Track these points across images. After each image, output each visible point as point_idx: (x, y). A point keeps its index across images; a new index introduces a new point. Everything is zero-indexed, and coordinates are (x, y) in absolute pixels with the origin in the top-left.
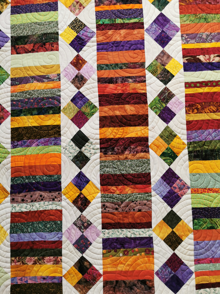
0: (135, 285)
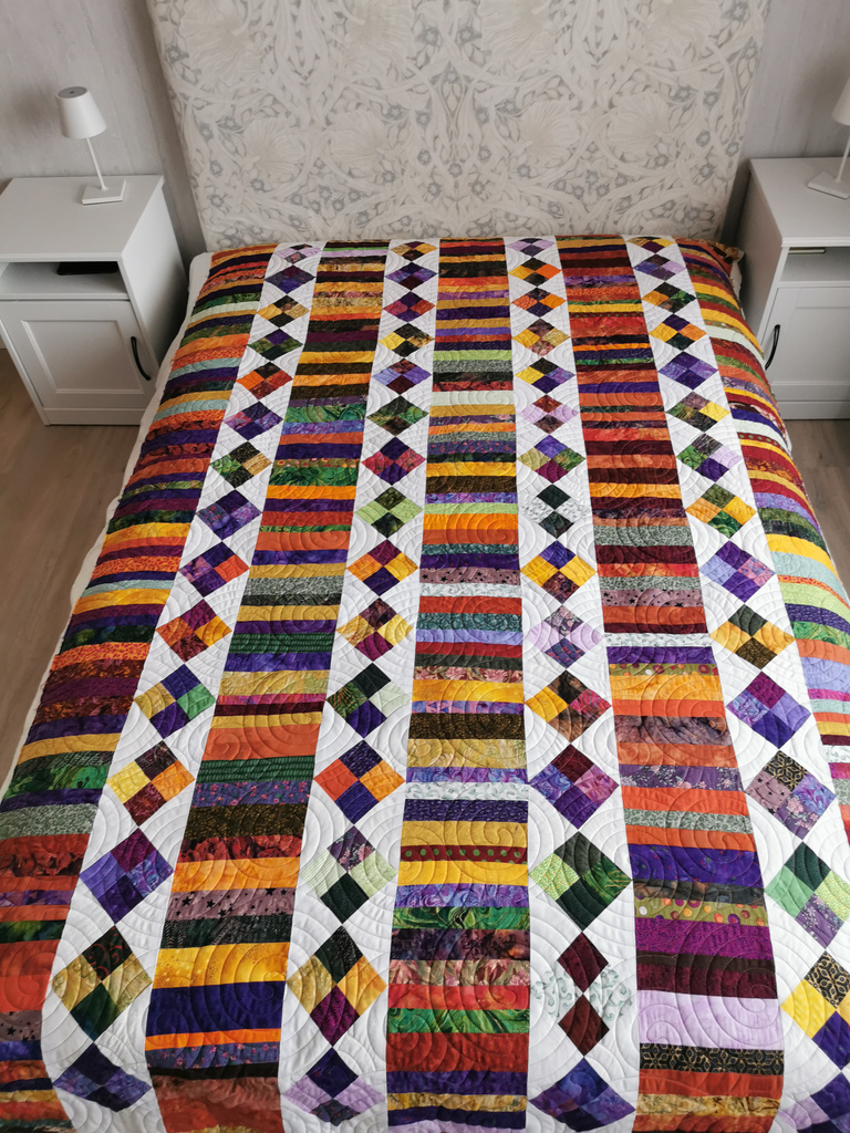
0: (685, 726)
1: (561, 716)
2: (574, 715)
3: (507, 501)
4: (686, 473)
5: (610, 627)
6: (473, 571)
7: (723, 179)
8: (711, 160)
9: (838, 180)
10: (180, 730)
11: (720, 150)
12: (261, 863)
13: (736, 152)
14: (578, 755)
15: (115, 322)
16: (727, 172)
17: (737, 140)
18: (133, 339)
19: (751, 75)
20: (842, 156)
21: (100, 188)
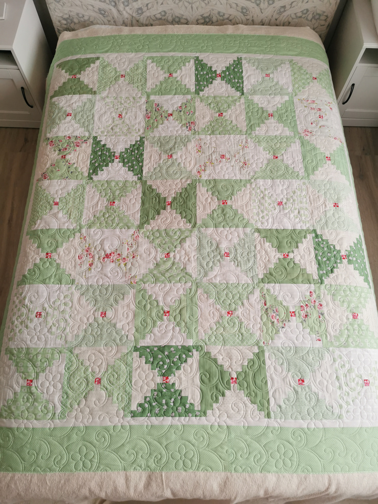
15: (12, 80)
18: (22, 88)
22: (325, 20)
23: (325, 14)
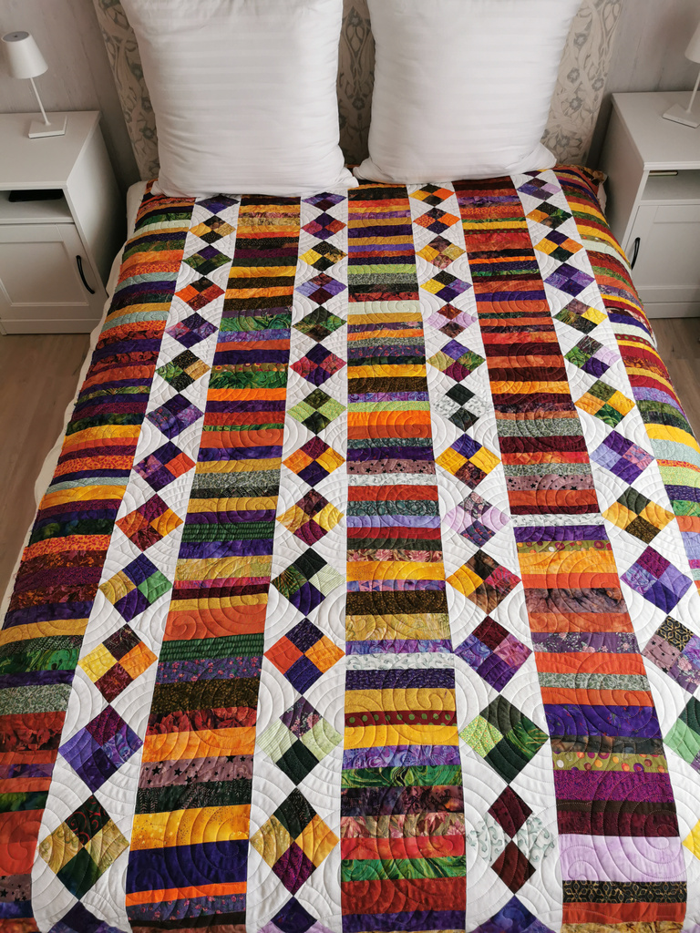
0: (587, 597)
1: (478, 591)
2: (489, 590)
3: (419, 399)
4: (573, 371)
5: (515, 510)
6: (394, 462)
7: (590, 111)
8: (580, 95)
9: (689, 111)
10: (142, 614)
11: (587, 85)
12: (221, 733)
13: (602, 87)
14: (495, 625)
15: (62, 243)
16: (593, 103)
17: (603, 77)
18: (78, 257)
19: (615, 18)
20: (692, 90)
21: (44, 123)
22: (578, 147)
23: (577, 137)
